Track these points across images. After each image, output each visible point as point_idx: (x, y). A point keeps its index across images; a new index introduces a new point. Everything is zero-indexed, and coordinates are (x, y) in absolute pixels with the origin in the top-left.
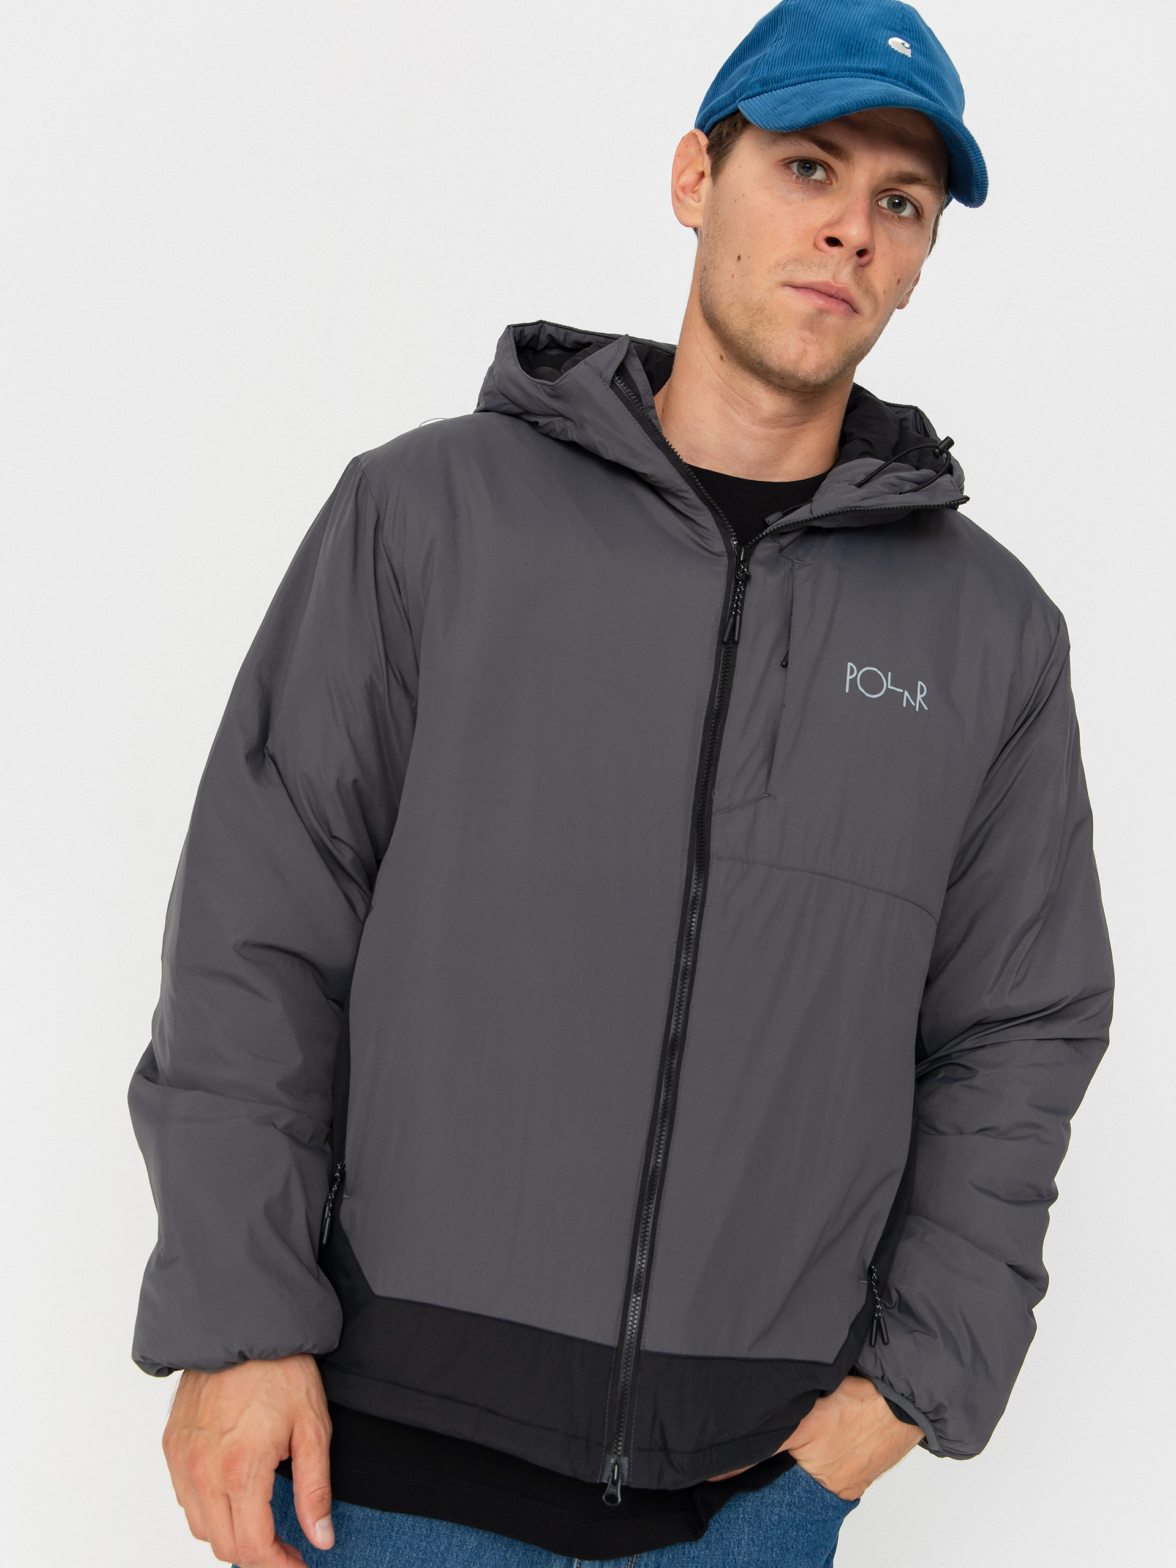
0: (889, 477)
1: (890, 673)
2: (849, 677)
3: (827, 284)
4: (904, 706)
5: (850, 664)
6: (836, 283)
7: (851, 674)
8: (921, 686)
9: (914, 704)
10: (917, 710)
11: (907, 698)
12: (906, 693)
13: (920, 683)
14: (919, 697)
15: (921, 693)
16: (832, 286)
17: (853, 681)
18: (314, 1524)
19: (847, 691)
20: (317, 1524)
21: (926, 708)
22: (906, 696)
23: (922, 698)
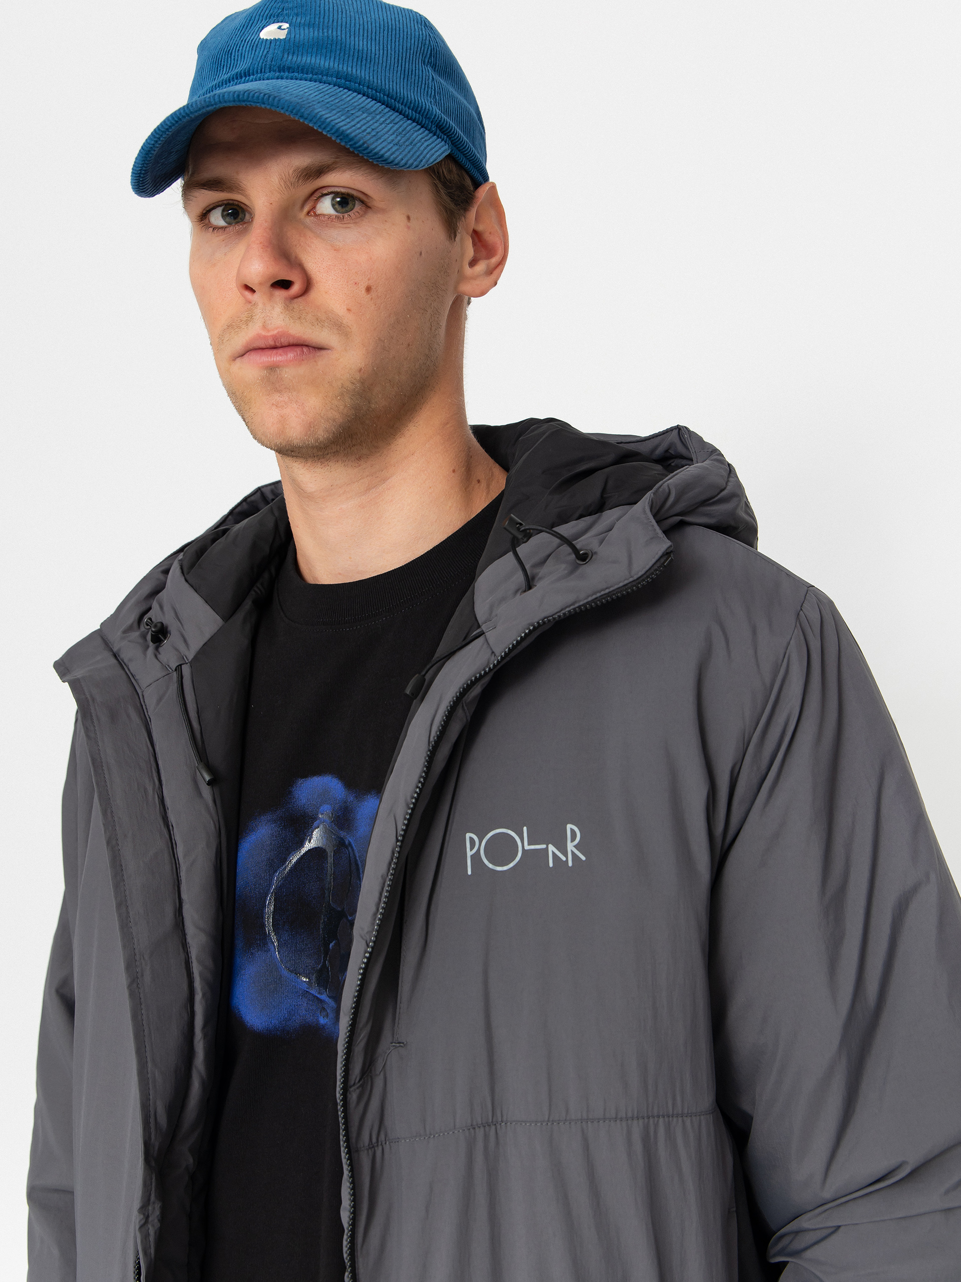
1: (525, 828)
2: (469, 853)
3: (259, 337)
4: (551, 865)
5: (468, 835)
6: (268, 331)
7: (472, 848)
9: (564, 859)
10: (570, 864)
11: (553, 853)
12: (551, 848)
13: (569, 826)
14: (570, 846)
15: (573, 839)
16: (265, 337)
17: (476, 857)
19: (469, 873)
21: (583, 858)
22: (553, 851)
23: (575, 846)
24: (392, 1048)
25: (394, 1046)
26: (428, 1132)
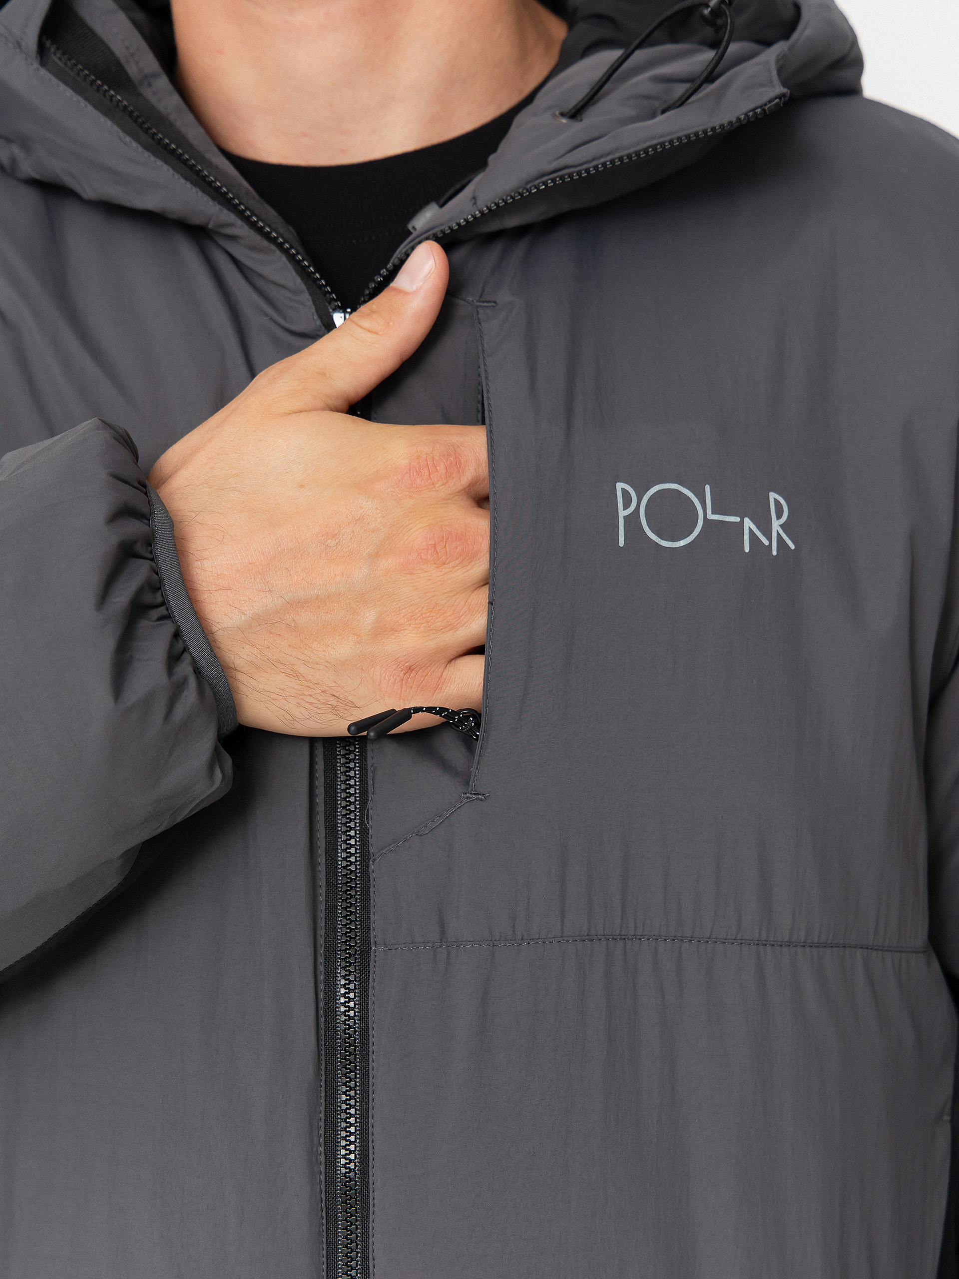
0: (641, 83)
1: (707, 488)
2: (622, 513)
4: (747, 549)
5: (620, 486)
7: (626, 507)
8: (776, 501)
9: (766, 543)
10: (775, 553)
11: (751, 531)
12: (748, 523)
13: (773, 496)
14: (776, 525)
15: (779, 516)
17: (632, 520)
18: (415, 292)
19: (622, 543)
20: (414, 288)
21: (792, 546)
22: (750, 528)
23: (781, 526)
24: (465, 801)
25: (468, 798)
26: (519, 937)
